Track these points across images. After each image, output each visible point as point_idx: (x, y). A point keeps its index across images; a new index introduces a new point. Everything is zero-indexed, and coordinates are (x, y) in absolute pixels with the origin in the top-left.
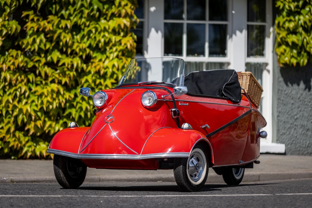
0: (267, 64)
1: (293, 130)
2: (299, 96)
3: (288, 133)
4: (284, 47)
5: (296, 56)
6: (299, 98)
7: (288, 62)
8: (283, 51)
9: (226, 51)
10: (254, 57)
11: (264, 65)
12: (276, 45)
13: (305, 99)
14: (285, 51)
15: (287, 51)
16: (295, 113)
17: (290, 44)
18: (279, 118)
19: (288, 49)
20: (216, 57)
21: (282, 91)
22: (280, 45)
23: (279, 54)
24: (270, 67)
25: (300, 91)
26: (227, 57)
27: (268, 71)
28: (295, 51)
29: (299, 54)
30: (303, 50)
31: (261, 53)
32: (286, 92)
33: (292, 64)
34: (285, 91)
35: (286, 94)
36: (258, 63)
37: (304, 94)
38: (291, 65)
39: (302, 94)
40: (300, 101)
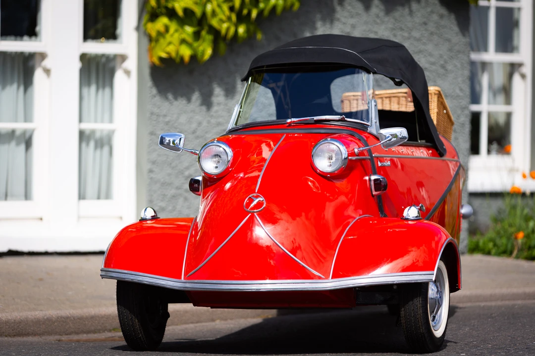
0: (123, 58)
1: (181, 200)
2: (194, 126)
3: (170, 208)
4: (164, 20)
5: (189, 39)
6: (194, 132)
7: (173, 55)
8: (162, 29)
9: (37, 29)
10: (96, 42)
11: (119, 60)
12: (146, 17)
13: (206, 133)
14: (167, 29)
15: (172, 30)
16: (186, 164)
17: (180, 13)
18: (152, 175)
19: (173, 26)
20: (16, 40)
21: (158, 116)
22: (154, 16)
23: (154, 34)
24: (132, 64)
25: (197, 117)
26: (40, 41)
27: (128, 73)
28: (189, 30)
29: (197, 35)
30: (206, 28)
31: (111, 34)
32: (167, 119)
33: (182, 59)
34: (165, 116)
35: (167, 123)
36: (103, 55)
37: (205, 124)
38: (178, 60)
39: (200, 124)
40: (197, 137)
